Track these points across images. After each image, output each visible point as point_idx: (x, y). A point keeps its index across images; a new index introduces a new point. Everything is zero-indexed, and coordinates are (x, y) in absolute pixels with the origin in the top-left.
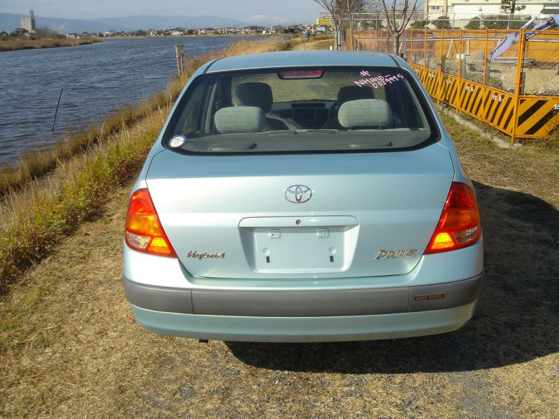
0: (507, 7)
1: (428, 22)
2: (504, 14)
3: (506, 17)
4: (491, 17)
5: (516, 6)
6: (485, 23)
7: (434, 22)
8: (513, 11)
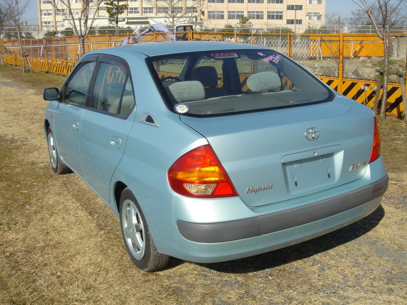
0: (113, 20)
1: (58, 32)
2: (111, 25)
3: (113, 27)
4: (104, 28)
5: (118, 20)
6: (100, 32)
7: (62, 33)
8: (117, 22)
